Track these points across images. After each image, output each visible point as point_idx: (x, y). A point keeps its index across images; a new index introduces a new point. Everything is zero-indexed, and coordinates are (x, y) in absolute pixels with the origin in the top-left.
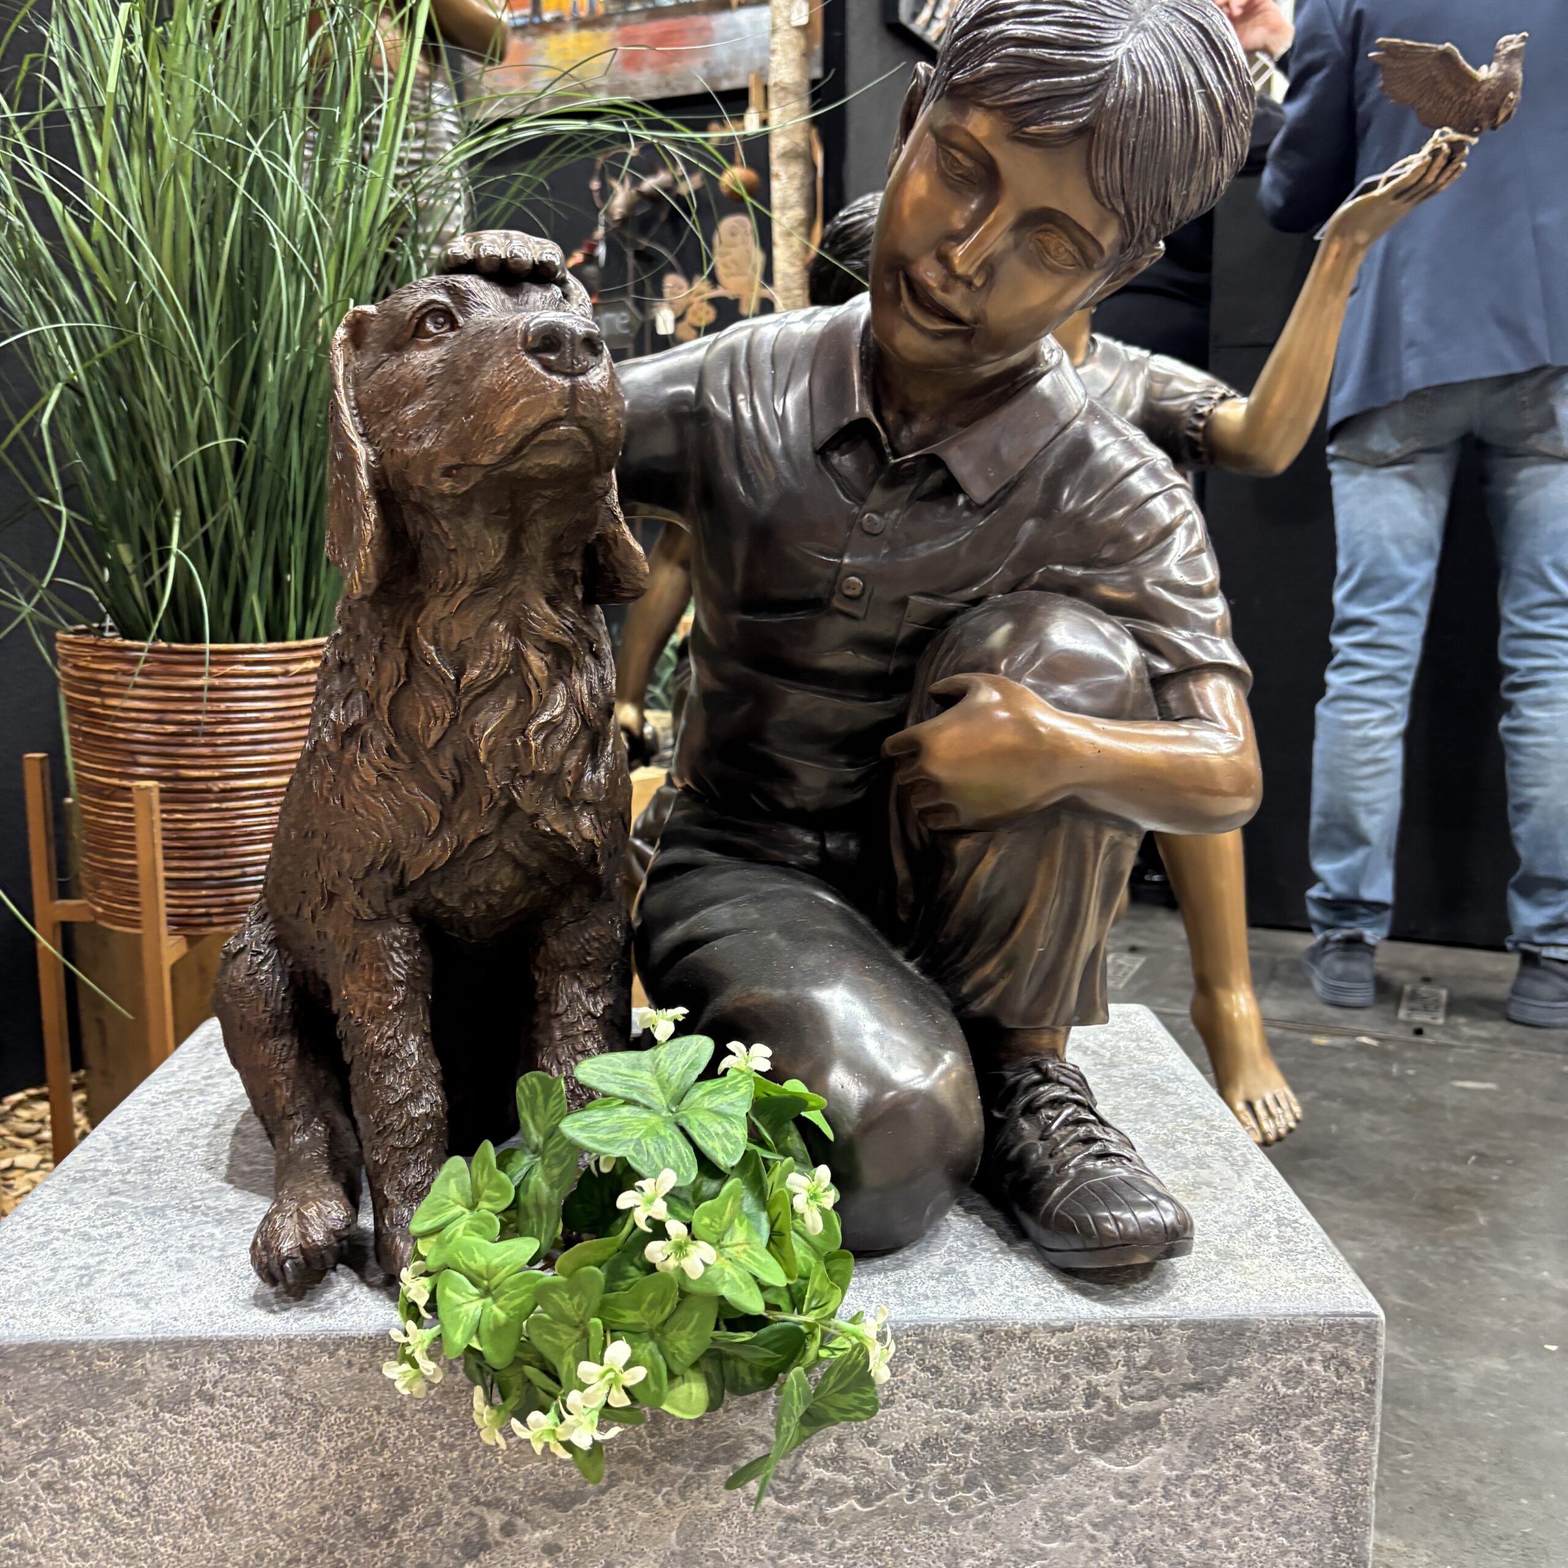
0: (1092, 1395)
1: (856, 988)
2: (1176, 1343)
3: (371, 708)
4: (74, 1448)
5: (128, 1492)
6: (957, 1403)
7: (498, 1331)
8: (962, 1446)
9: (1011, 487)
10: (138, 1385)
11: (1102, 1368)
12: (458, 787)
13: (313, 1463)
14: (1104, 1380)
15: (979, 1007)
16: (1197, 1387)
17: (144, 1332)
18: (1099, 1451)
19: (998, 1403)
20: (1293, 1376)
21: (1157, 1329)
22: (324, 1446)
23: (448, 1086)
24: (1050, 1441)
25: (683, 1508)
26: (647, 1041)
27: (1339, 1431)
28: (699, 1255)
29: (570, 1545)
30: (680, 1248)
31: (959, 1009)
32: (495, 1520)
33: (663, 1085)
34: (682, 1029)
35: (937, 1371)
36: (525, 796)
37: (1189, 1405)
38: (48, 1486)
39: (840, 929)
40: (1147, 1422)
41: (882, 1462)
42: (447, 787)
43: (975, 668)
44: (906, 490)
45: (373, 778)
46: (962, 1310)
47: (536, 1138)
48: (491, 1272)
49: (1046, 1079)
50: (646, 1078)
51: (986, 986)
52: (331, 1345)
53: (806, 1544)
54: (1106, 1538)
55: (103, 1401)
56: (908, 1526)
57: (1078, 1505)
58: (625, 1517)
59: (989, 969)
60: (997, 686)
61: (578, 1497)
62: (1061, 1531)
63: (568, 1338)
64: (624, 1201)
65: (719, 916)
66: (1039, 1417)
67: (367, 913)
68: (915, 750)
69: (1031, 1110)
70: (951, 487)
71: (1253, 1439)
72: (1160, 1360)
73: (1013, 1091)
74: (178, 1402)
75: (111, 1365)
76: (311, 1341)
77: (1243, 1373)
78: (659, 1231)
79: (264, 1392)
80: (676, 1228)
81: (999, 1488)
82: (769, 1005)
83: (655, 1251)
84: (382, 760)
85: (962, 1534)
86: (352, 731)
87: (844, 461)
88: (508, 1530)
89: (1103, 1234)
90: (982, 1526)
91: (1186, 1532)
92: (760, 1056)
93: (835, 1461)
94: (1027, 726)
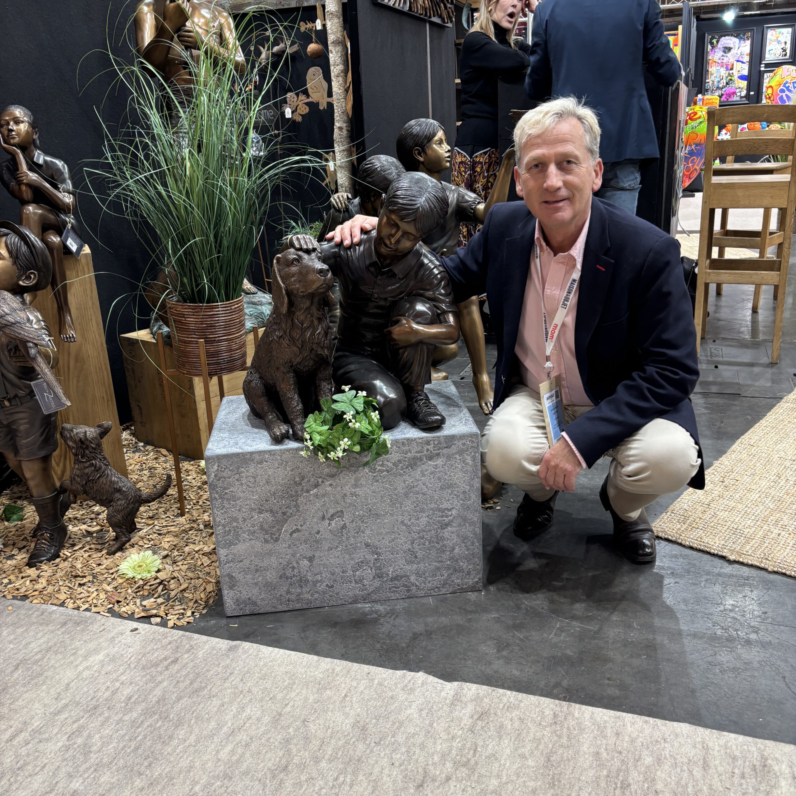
0: (428, 450)
1: (382, 381)
2: (442, 440)
3: (285, 332)
4: (242, 472)
5: (252, 480)
6: (403, 453)
7: (324, 441)
8: (405, 461)
9: (408, 274)
10: (253, 460)
11: (429, 445)
12: (302, 346)
13: (286, 472)
14: (431, 447)
15: (405, 382)
16: (447, 447)
17: (254, 450)
18: (430, 460)
19: (411, 453)
20: (464, 444)
21: (438, 437)
22: (288, 469)
23: (303, 403)
24: (421, 460)
25: (355, 476)
26: (343, 392)
27: (473, 454)
28: (357, 425)
29: (334, 484)
30: (354, 424)
31: (402, 383)
32: (320, 480)
33: (348, 399)
34: (350, 389)
35: (399, 447)
36: (315, 346)
37: (445, 451)
38: (237, 480)
39: (377, 369)
40: (438, 455)
41: (390, 465)
42: (300, 346)
43: (401, 315)
44: (385, 276)
45: (286, 346)
46: (403, 436)
47: (325, 409)
48: (321, 431)
49: (419, 395)
50: (345, 398)
51: (407, 378)
52: (289, 450)
53: (377, 481)
54: (432, 476)
55: (247, 463)
56: (396, 476)
57: (426, 470)
58: (344, 478)
59: (407, 375)
60: (405, 320)
61: (335, 475)
62: (424, 475)
63: (336, 440)
64: (345, 416)
65: (352, 367)
66: (418, 455)
67: (285, 371)
68: (390, 333)
69: (416, 401)
70: (394, 275)
71: (457, 456)
72: (439, 443)
73: (413, 398)
74: (261, 462)
75: (248, 456)
76: (285, 450)
77: (455, 444)
78: (351, 421)
79: (277, 460)
80: (353, 421)
81: (412, 468)
82: (365, 384)
83: (350, 424)
84: (288, 342)
85: (406, 477)
86: (281, 337)
87: (372, 269)
88: (323, 482)
89: (428, 421)
90: (409, 475)
91: (446, 474)
92: (364, 393)
93: (382, 465)
94: (411, 328)
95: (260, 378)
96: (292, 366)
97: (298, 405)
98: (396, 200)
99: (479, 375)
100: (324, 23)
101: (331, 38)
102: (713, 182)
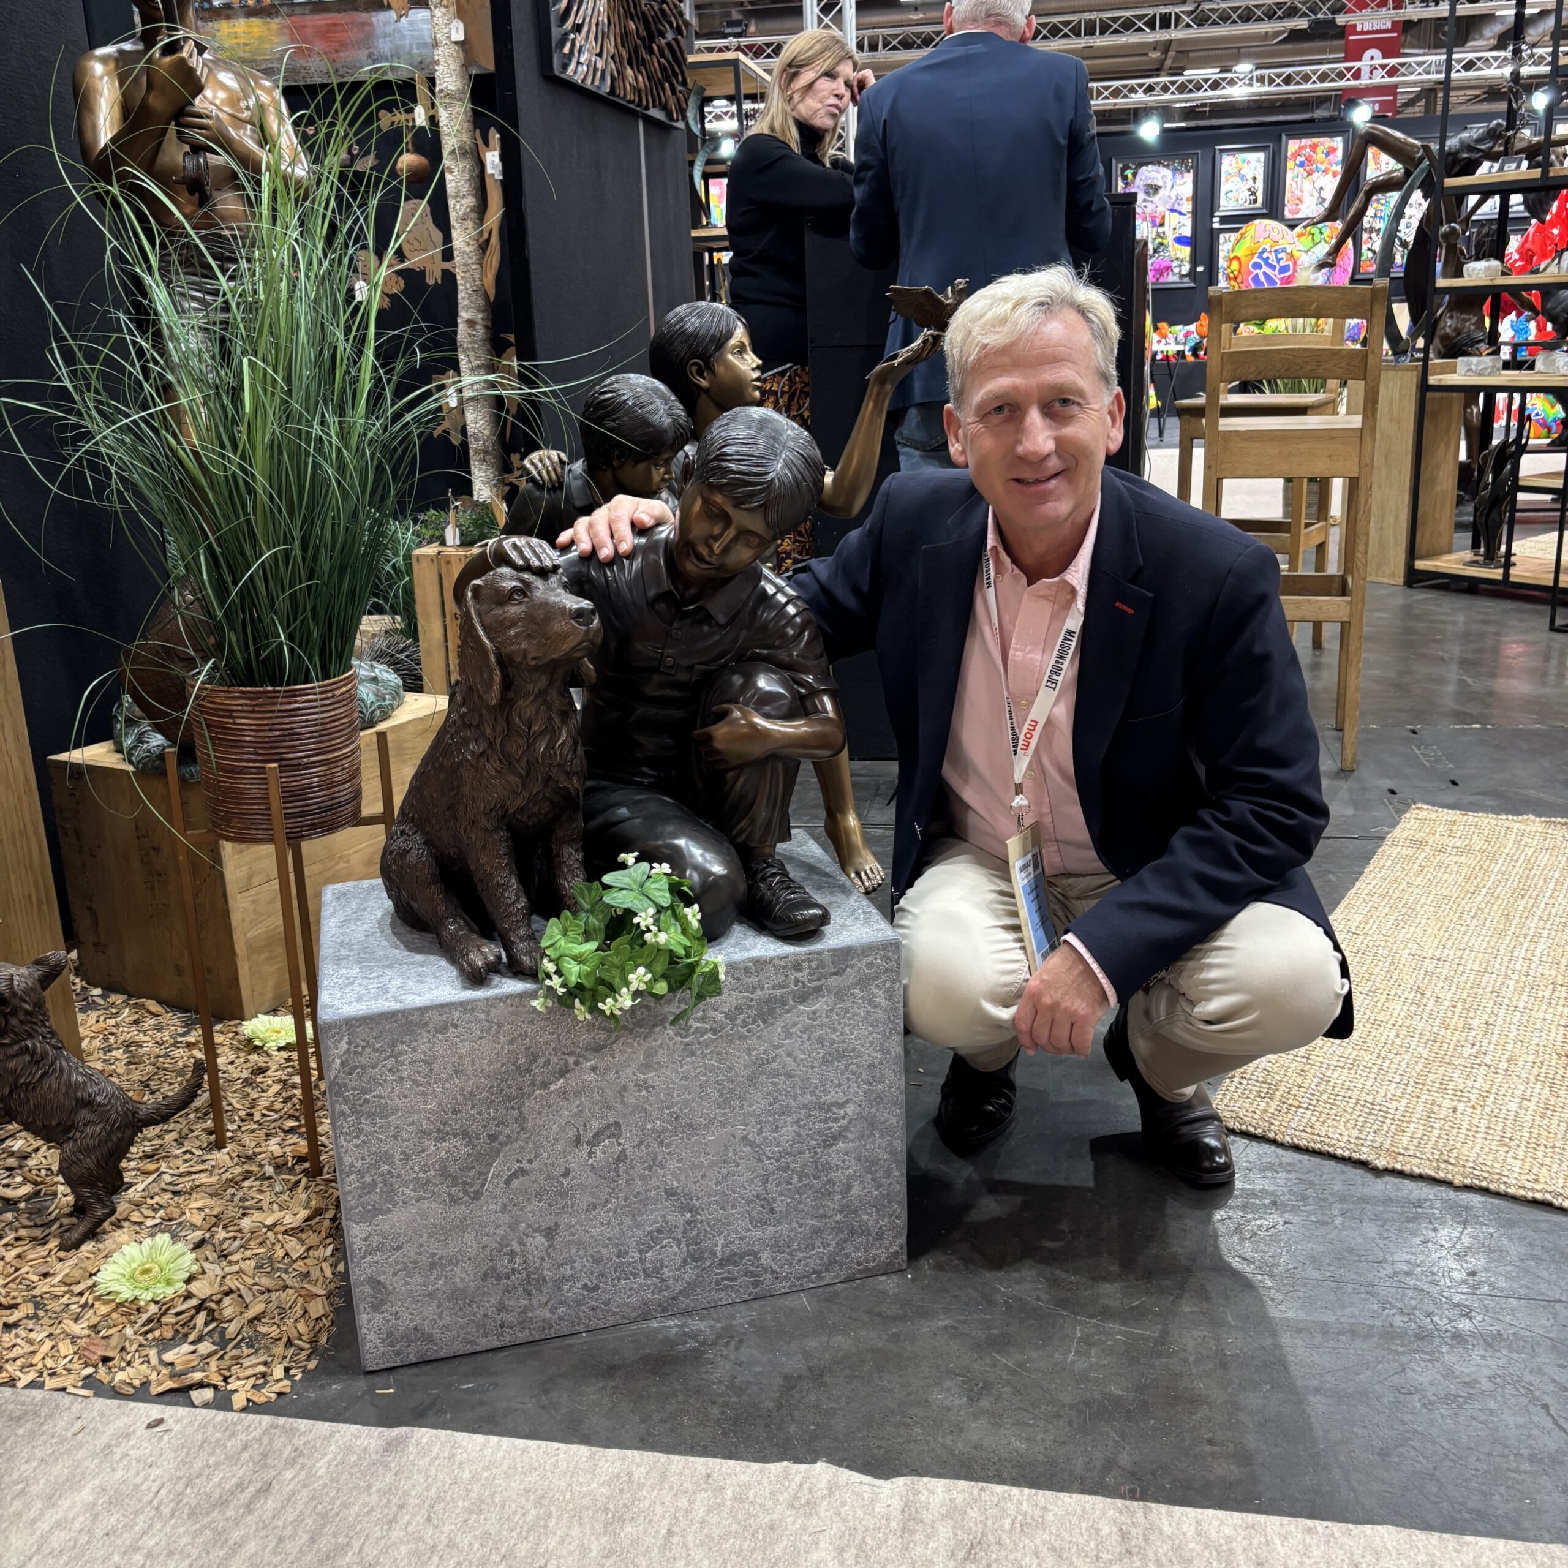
0: (797, 981)
1: (691, 837)
2: (827, 958)
3: (491, 744)
4: (401, 1053)
5: (423, 1068)
6: (747, 991)
7: (588, 975)
8: (750, 1007)
9: (735, 616)
10: (427, 1024)
11: (800, 971)
12: (528, 773)
13: (498, 1047)
14: (803, 975)
15: (740, 840)
16: (835, 974)
17: (428, 1003)
18: (801, 1003)
19: (762, 989)
20: (870, 965)
21: (819, 953)
22: (502, 1039)
24: (783, 1001)
25: (645, 1045)
26: (623, 866)
27: (888, 984)
28: (663, 938)
29: (601, 1066)
30: (655, 935)
31: (732, 841)
32: (571, 1060)
33: (634, 881)
34: (638, 860)
35: (739, 979)
36: (554, 772)
37: (833, 981)
38: (390, 1070)
39: (678, 813)
40: (818, 990)
41: (720, 1017)
42: (523, 772)
43: (730, 701)
44: (689, 621)
45: (493, 773)
46: (746, 955)
47: (587, 906)
48: (581, 955)
49: (769, 866)
50: (627, 880)
51: (741, 831)
52: (504, 998)
53: (693, 1054)
54: (805, 1036)
55: (412, 1032)
56: (731, 1041)
57: (794, 1025)
58: (622, 1052)
59: (742, 824)
60: (739, 710)
61: (604, 1047)
62: (789, 1036)
63: (616, 972)
64: (636, 920)
66: (778, 993)
67: (489, 827)
68: (709, 738)
69: (763, 879)
70: (709, 619)
71: (857, 991)
72: (821, 965)
73: (756, 872)
74: (443, 1029)
75: (415, 1018)
76: (496, 998)
77: (852, 966)
78: (649, 930)
79: (478, 1021)
80: (654, 929)
81: (764, 1022)
83: (647, 936)
84: (497, 765)
85: (752, 1042)
86: (481, 754)
87: (662, 607)
88: (577, 1063)
89: (797, 920)
90: (759, 1038)
91: (835, 1030)
92: (666, 868)
93: (702, 1019)
94: (753, 726)
95: (425, 843)
96: (503, 817)
97: (517, 900)
98: (725, 464)
99: (839, 816)
100: (432, 112)
101: (449, 143)
102: (1221, 428)
